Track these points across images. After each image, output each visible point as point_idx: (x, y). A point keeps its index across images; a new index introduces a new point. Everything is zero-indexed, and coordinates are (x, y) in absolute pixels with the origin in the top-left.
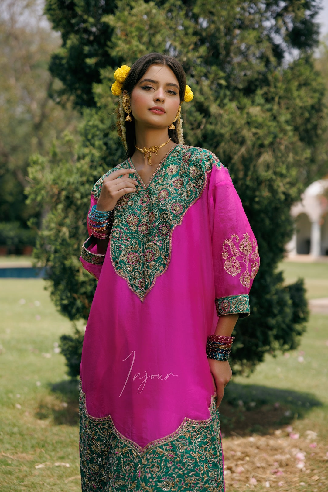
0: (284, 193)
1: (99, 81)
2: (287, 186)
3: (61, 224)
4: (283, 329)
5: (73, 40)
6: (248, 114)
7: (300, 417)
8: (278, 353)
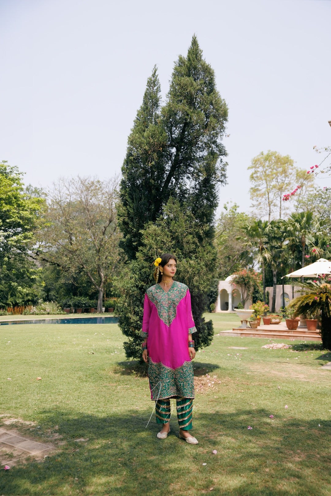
0: (202, 290)
1: (138, 251)
2: (204, 288)
3: (125, 302)
4: (204, 338)
5: (128, 236)
6: (190, 263)
7: (212, 371)
8: (203, 347)
